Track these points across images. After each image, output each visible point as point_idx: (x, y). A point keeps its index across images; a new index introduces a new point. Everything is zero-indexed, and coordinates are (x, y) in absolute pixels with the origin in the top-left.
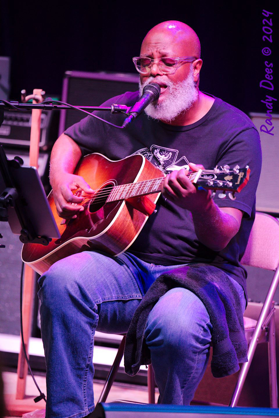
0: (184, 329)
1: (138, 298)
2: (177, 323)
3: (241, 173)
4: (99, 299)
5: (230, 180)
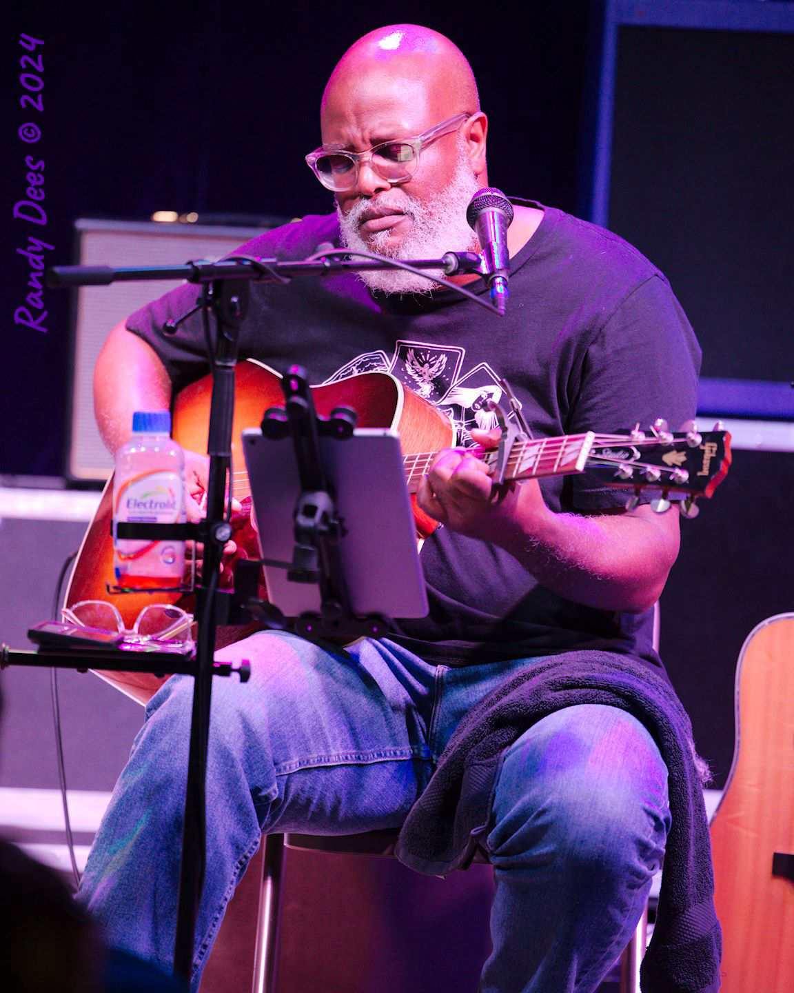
0: (615, 826)
2: (595, 809)
3: (708, 445)
5: (679, 464)
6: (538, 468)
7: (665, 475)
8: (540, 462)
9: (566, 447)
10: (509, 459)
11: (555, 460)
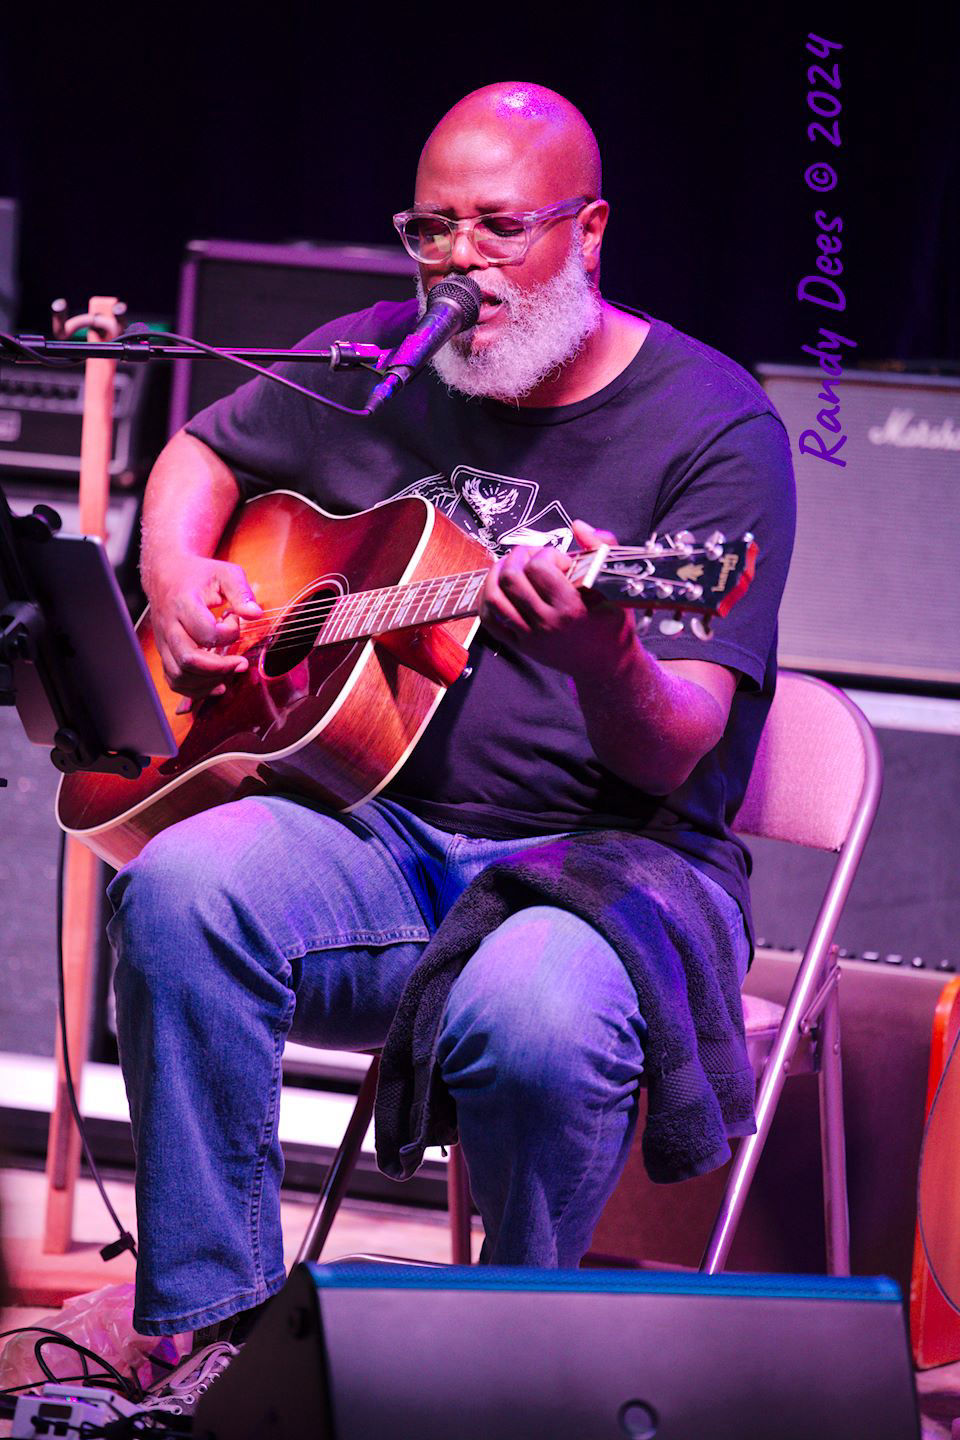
0: (560, 1036)
1: (415, 940)
3: (728, 556)
4: (296, 945)
5: (694, 579)
7: (677, 591)
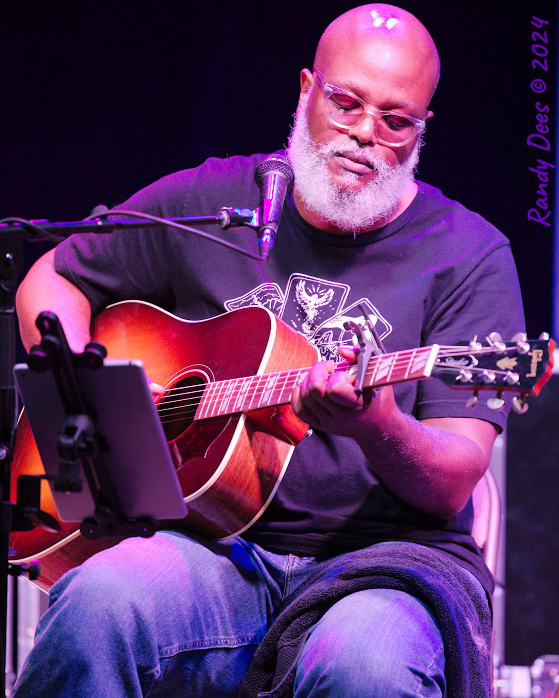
3: (534, 351)
5: (511, 368)
6: (392, 376)
7: (499, 378)
8: (393, 371)
9: (415, 357)
10: (367, 371)
11: (406, 369)
